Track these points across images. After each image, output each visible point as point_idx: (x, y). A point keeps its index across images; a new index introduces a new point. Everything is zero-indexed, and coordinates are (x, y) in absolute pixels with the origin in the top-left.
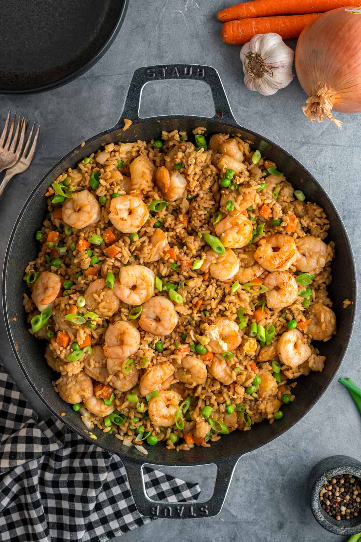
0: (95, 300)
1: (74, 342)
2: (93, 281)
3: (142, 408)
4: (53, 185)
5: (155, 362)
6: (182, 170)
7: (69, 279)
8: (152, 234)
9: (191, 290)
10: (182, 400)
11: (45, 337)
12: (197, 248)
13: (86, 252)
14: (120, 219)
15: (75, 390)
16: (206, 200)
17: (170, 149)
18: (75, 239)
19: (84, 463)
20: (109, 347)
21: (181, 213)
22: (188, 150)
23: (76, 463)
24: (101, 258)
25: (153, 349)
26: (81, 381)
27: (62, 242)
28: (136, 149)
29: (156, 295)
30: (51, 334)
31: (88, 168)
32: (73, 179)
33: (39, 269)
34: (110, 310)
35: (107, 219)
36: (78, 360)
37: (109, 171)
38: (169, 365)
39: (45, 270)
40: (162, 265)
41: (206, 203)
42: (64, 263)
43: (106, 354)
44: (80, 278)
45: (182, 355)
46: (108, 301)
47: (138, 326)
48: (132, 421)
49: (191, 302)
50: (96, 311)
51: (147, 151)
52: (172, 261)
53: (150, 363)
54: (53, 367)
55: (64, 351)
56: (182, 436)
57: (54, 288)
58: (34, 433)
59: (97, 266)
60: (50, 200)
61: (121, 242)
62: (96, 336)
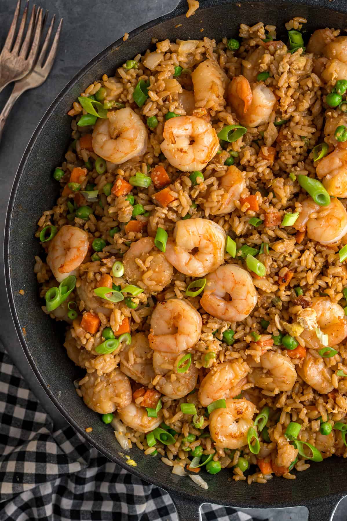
0: (138, 267)
1: (106, 328)
2: (136, 240)
3: (201, 423)
4: (79, 98)
5: (222, 359)
6: (269, 81)
7: (100, 237)
8: (224, 173)
9: (279, 257)
10: (258, 412)
11: (66, 319)
12: (289, 196)
13: (127, 197)
14: (178, 149)
15: (107, 395)
16: (304, 125)
17: (250, 52)
18: (111, 179)
19: (115, 488)
20: (156, 335)
21: (265, 145)
22: (279, 52)
23: (104, 488)
24: (148, 208)
25: (219, 340)
26: (115, 382)
27: (92, 184)
28: (201, 50)
29: (226, 262)
30: (73, 315)
31: (131, 76)
32: (109, 91)
33: (57, 222)
34: (159, 283)
35: (159, 151)
36: (112, 353)
37: (163, 80)
38: (242, 364)
39: (67, 224)
40: (236, 220)
41: (304, 130)
42: (94, 213)
43: (152, 346)
44: (117, 236)
45: (263, 350)
46: (157, 270)
47: (198, 307)
48: (185, 440)
49: (277, 274)
50: (139, 283)
51: (216, 55)
52: (252, 213)
53: (215, 360)
54: (75, 361)
55: (92, 340)
56: (255, 462)
57: (78, 249)
58: (47, 447)
59: (141, 218)
60: (75, 122)
61: (178, 184)
62: (138, 320)
